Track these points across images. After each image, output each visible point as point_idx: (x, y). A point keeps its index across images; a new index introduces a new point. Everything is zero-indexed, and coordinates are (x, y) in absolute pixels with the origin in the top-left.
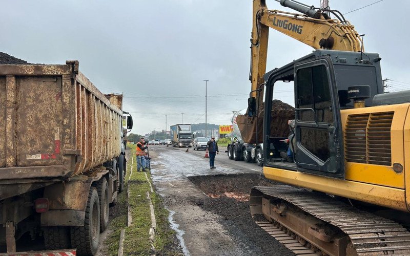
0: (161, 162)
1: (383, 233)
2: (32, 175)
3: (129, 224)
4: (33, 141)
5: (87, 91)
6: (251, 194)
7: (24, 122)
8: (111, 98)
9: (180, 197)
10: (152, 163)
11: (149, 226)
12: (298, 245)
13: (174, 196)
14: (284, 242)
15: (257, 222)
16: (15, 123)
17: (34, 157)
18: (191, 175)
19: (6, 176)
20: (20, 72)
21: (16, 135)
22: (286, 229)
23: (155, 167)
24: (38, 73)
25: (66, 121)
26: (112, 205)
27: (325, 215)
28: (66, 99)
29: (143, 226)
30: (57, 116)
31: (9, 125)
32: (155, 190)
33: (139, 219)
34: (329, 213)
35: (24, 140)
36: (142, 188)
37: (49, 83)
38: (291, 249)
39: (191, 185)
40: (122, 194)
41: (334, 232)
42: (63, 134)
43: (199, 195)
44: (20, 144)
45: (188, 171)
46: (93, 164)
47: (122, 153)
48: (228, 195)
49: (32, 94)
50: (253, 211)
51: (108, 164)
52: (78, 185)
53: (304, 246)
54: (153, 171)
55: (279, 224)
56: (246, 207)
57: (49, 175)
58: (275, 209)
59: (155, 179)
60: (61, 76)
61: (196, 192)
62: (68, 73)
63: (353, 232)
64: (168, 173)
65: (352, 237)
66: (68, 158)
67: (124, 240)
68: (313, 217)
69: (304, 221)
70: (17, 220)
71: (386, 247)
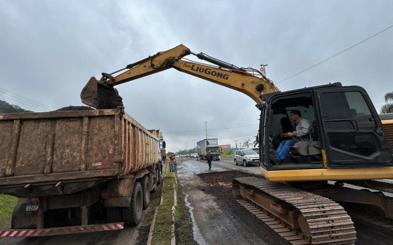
0: (183, 166)
1: (323, 207)
2: (95, 176)
3: (161, 204)
4: (96, 155)
5: (132, 125)
6: (233, 183)
7: (92, 143)
8: (153, 132)
9: (192, 186)
10: (178, 167)
11: (173, 204)
12: (263, 215)
13: (189, 185)
14: (255, 213)
15: (237, 200)
16: (87, 144)
17: (97, 164)
18: (199, 173)
19: (80, 177)
20: (91, 114)
21: (87, 151)
22: (256, 204)
23: (180, 169)
24: (101, 114)
25: (116, 142)
26: (152, 192)
27: (280, 196)
28: (117, 129)
29: (169, 205)
30: (111, 139)
31: (83, 146)
32: (178, 182)
33: (167, 200)
34: (283, 194)
35: (91, 154)
36: (171, 181)
37: (107, 120)
38: (260, 218)
39: (199, 178)
40: (160, 185)
41: (289, 207)
42: (114, 149)
43: (203, 184)
44: (90, 156)
45: (197, 170)
46: (136, 168)
47: (159, 162)
48: (220, 184)
49: (97, 127)
50: (234, 193)
51: (150, 168)
52: (128, 180)
53: (268, 216)
54: (178, 171)
55: (251, 202)
56: (231, 191)
57: (104, 175)
58: (248, 192)
59: (179, 176)
60: (114, 115)
61: (201, 183)
62: (118, 113)
63: (302, 207)
64: (186, 172)
65: (303, 211)
66: (117, 164)
67: (156, 214)
68: (273, 197)
69: (266, 199)
70: (89, 204)
71: (327, 218)
